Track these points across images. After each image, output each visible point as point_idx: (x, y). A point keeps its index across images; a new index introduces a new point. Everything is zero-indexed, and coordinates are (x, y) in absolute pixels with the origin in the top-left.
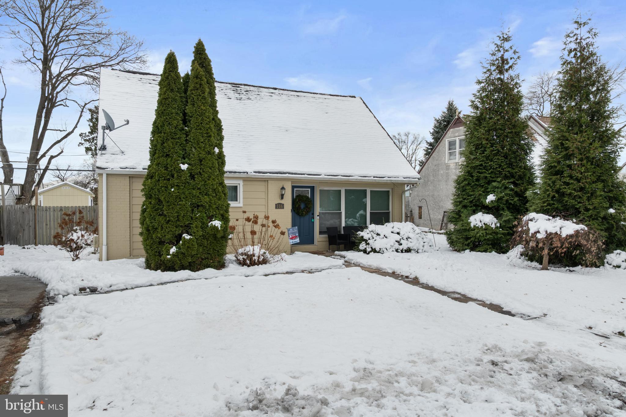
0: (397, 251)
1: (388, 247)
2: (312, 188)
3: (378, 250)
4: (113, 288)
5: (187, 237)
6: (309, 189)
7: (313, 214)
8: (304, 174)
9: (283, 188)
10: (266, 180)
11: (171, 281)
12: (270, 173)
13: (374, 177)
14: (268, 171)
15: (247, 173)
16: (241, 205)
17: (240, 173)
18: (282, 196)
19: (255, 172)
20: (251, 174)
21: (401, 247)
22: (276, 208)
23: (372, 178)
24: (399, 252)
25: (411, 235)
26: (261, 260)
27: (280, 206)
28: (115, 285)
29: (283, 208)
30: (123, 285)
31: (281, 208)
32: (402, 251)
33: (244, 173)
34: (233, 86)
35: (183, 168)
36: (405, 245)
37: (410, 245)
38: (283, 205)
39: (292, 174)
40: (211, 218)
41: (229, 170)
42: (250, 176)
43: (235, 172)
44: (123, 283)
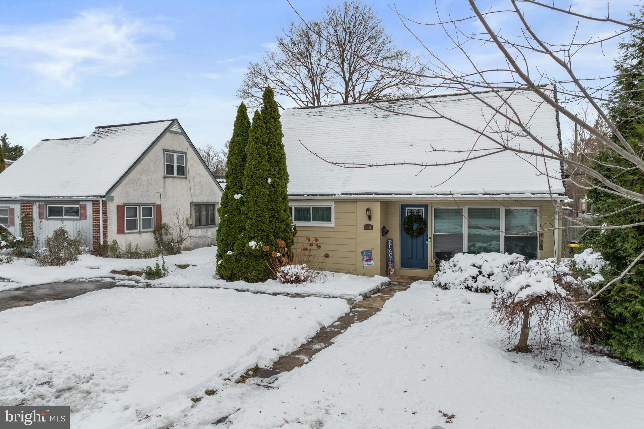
0: (469, 288)
1: (457, 282)
2: (426, 207)
3: (443, 284)
4: (161, 286)
5: (230, 253)
6: (423, 208)
7: (427, 236)
8: (392, 194)
9: (368, 209)
10: (354, 201)
11: (204, 286)
12: (356, 194)
13: (484, 194)
14: (355, 193)
15: (335, 196)
16: (333, 225)
17: (329, 195)
18: (370, 217)
19: (342, 194)
20: (338, 196)
21: (475, 285)
22: (365, 229)
23: (481, 196)
24: (471, 290)
25: (496, 271)
26: (293, 279)
27: (368, 227)
28: (163, 284)
29: (372, 229)
30: (168, 284)
31: (369, 229)
32: (477, 290)
33: (332, 195)
34: (389, 103)
35: (236, 198)
36: (481, 282)
37: (489, 283)
38: (372, 226)
39: (380, 194)
40: (251, 239)
41: (320, 193)
42: (338, 198)
43: (325, 195)
44: (169, 283)
